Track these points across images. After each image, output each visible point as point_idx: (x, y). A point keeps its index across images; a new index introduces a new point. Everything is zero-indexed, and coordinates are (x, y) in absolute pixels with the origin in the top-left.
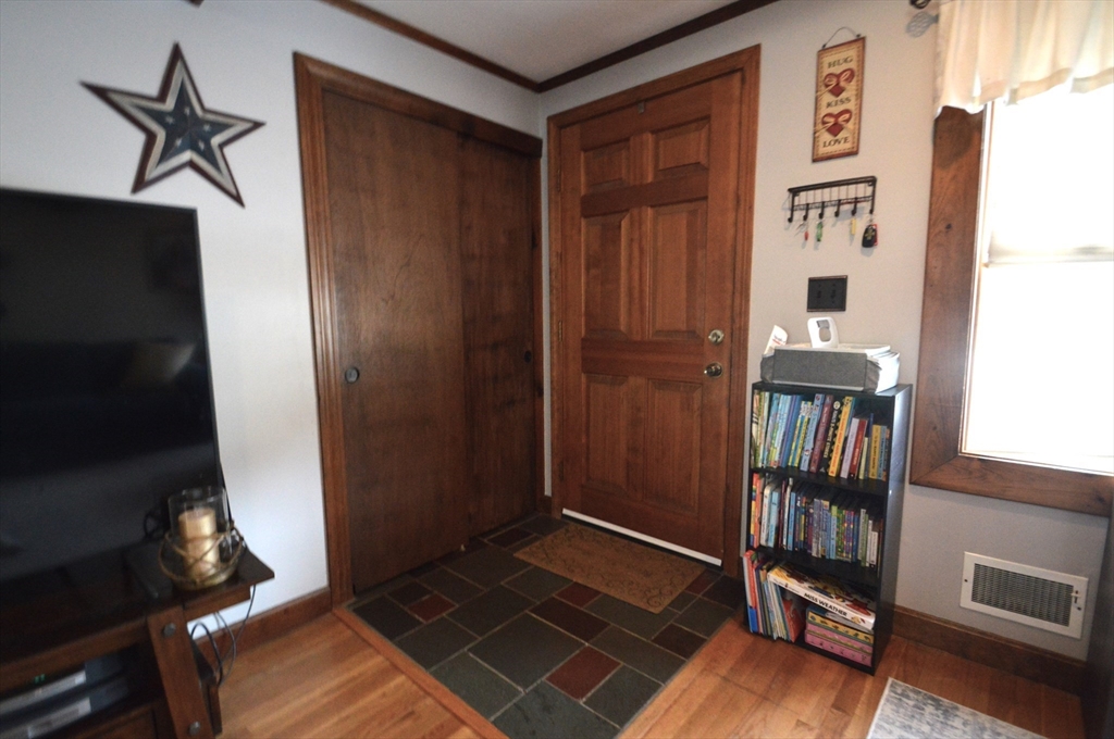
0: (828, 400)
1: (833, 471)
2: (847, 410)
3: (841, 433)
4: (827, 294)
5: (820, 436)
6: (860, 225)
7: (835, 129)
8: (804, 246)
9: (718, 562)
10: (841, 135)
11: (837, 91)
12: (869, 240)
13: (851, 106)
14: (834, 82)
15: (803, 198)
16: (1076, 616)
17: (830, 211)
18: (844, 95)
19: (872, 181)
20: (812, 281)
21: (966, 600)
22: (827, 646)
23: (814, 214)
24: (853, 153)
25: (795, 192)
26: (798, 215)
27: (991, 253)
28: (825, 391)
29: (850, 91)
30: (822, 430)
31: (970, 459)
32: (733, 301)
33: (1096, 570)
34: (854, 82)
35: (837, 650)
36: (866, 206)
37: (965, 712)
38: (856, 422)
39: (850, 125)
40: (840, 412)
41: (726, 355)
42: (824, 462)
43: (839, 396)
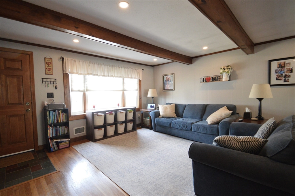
0: (58, 111)
1: (60, 122)
2: (61, 112)
3: (60, 115)
4: (50, 95)
5: (57, 117)
6: (55, 85)
7: (49, 70)
8: (45, 87)
9: (33, 149)
10: (50, 71)
11: (49, 65)
12: (56, 88)
13: (51, 68)
14: (48, 63)
15: (44, 80)
16: (85, 130)
17: (49, 83)
18: (50, 66)
19: (56, 79)
20: (47, 93)
21: (75, 134)
22: (63, 147)
23: (47, 83)
24: (52, 74)
25: (43, 79)
26: (44, 82)
27: (72, 90)
28: (57, 110)
29: (51, 65)
30: (57, 116)
31: (73, 116)
32: (31, 97)
33: (85, 125)
34: (51, 64)
35: (64, 147)
36: (55, 83)
37: (80, 144)
38: (62, 113)
39: (51, 70)
40: (60, 112)
41: (31, 107)
42: (58, 120)
43: (59, 110)
